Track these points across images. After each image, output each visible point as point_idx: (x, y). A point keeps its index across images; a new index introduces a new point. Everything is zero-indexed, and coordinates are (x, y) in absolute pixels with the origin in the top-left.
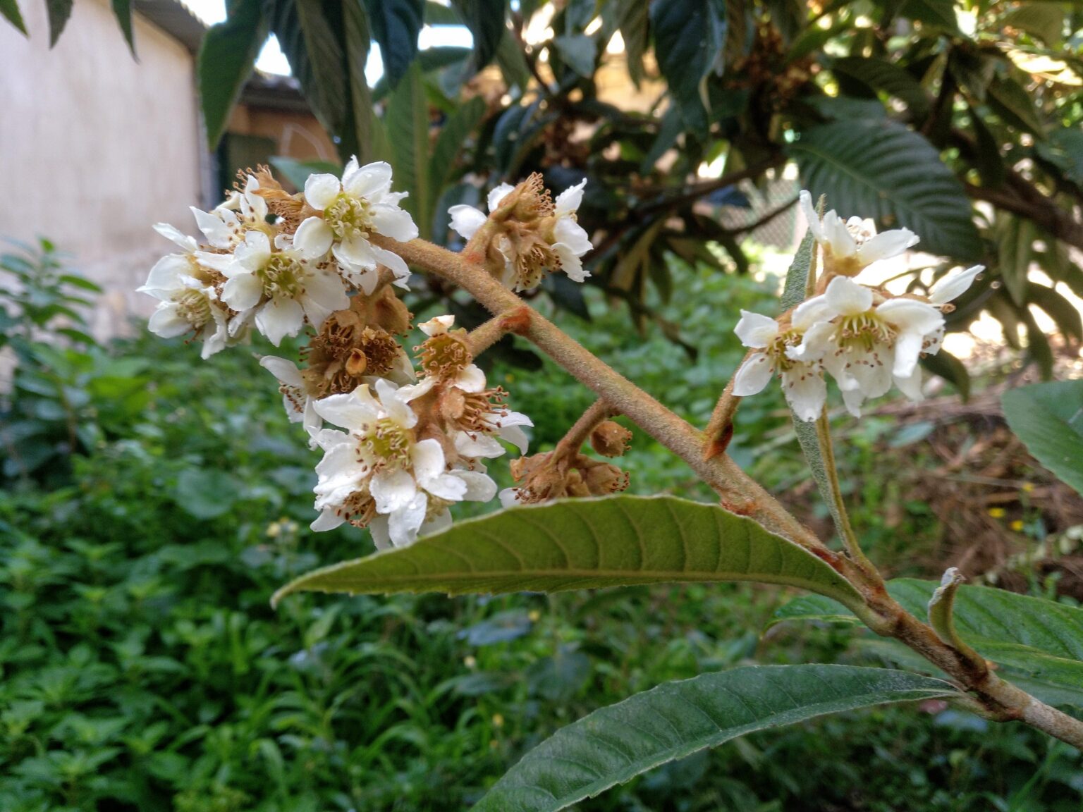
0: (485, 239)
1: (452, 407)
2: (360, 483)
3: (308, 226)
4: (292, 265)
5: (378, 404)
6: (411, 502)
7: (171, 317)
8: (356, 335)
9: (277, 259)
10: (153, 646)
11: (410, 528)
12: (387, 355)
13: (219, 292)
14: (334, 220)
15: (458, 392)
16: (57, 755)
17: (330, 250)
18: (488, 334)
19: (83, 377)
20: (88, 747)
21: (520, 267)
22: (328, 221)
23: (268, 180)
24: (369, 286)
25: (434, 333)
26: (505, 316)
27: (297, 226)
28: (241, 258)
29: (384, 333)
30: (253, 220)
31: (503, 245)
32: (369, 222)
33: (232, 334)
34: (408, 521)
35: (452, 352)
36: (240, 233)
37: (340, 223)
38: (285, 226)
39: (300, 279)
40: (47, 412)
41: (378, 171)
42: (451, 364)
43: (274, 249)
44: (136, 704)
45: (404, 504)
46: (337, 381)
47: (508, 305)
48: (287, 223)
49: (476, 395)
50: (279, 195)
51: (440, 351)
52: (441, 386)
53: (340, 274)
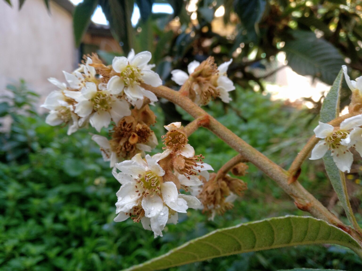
0: (189, 85)
1: (179, 163)
2: (137, 201)
3: (114, 80)
4: (106, 97)
5: (145, 162)
6: (161, 212)
7: (55, 117)
8: (133, 127)
9: (100, 94)
10: (56, 220)
11: (161, 224)
12: (147, 135)
13: (74, 108)
14: (125, 77)
15: (182, 157)
16: (23, 259)
17: (123, 91)
18: (192, 128)
19: (34, 126)
20: (33, 256)
21: (203, 97)
22: (122, 78)
23: (96, 60)
24: (139, 106)
25: (171, 130)
26: (199, 120)
27: (108, 80)
28: (84, 94)
29: (145, 125)
30: (89, 77)
31: (196, 87)
32: (140, 78)
33: (80, 125)
34: (160, 221)
35: (179, 139)
36: (84, 83)
37: (128, 79)
38: (103, 80)
39: (110, 103)
40: (21, 138)
41: (145, 56)
42: (178, 144)
43: (98, 90)
44: (50, 240)
45: (158, 213)
46: (125, 146)
47: (200, 114)
48: (104, 79)
49: (191, 159)
50: (101, 66)
51: (174, 137)
52: (174, 154)
53: (127, 100)
